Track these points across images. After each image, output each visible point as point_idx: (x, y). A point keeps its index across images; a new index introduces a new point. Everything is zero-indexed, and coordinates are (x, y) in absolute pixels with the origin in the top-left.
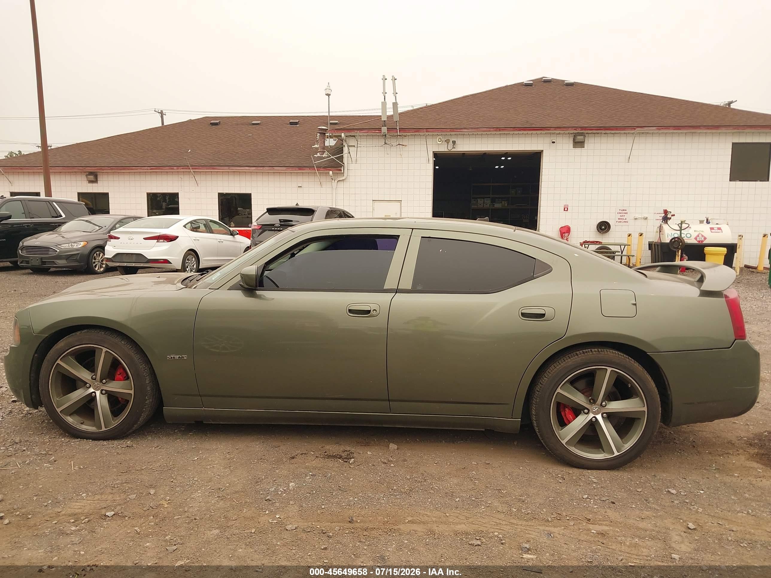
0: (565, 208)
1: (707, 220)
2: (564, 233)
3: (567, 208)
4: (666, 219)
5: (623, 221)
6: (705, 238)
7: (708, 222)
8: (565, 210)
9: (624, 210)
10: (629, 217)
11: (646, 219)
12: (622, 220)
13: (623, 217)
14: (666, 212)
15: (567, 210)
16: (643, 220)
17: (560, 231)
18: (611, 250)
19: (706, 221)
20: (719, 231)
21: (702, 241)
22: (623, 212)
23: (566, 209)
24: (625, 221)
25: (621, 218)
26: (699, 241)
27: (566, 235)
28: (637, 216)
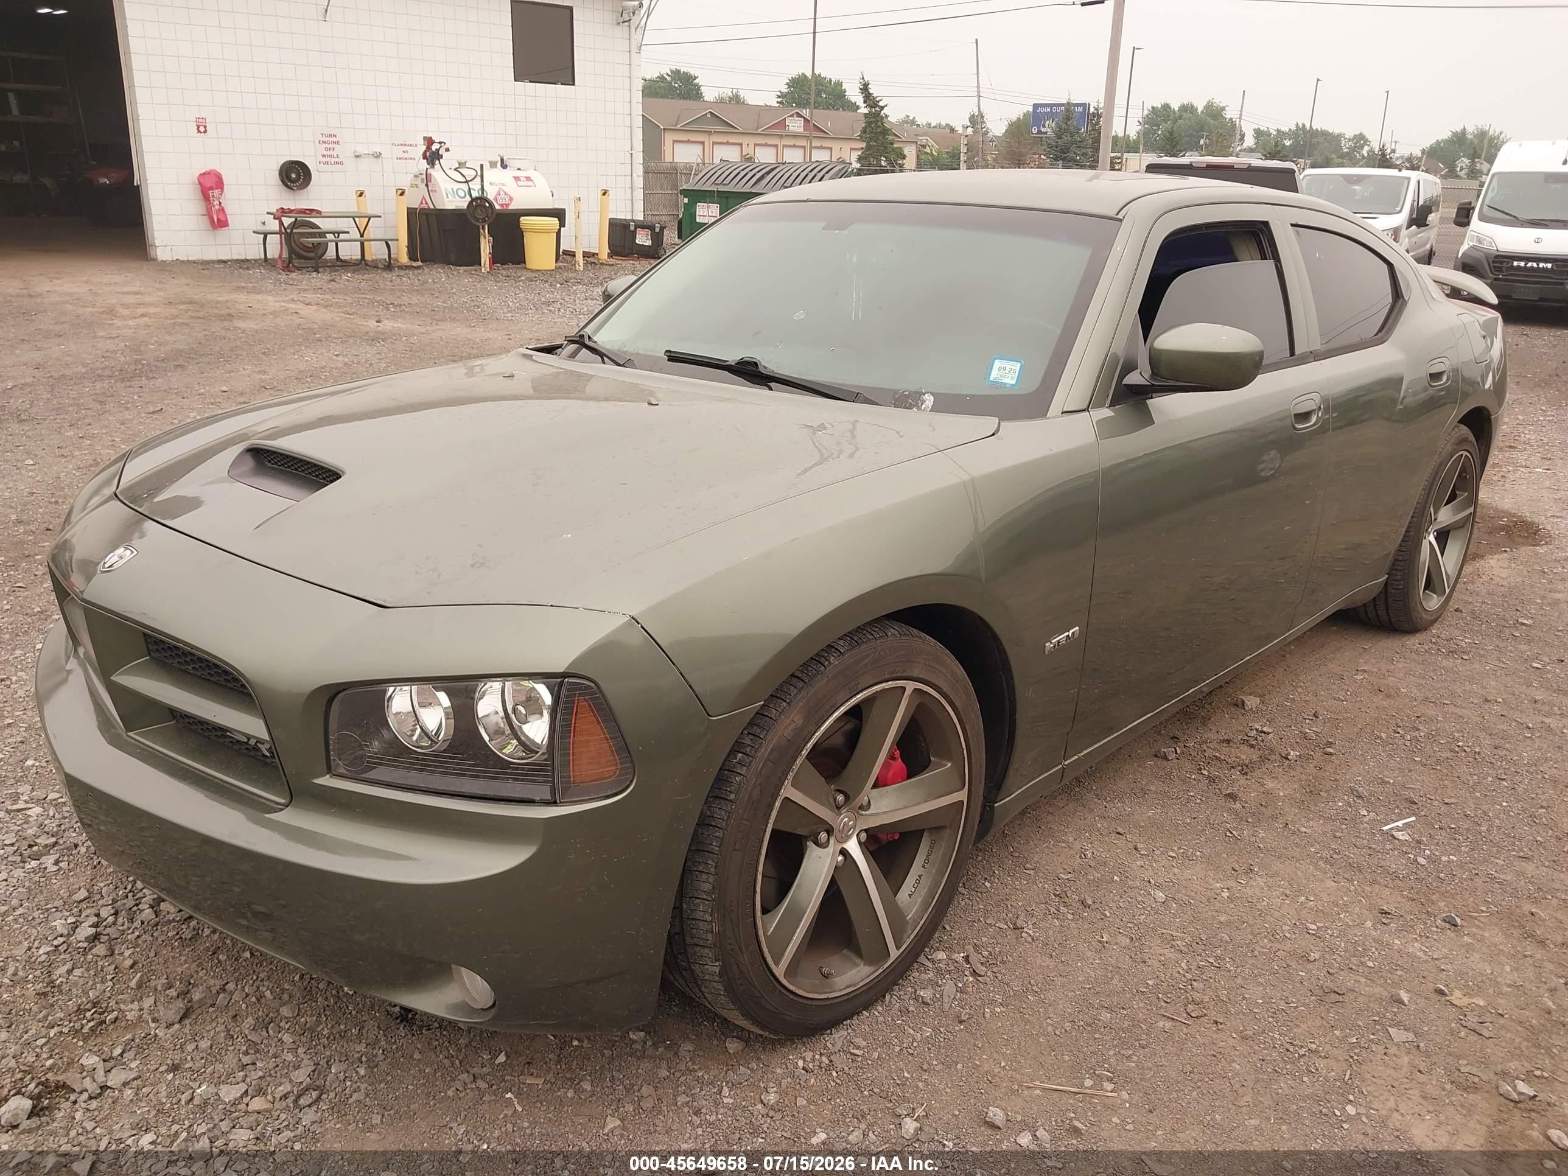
0: (198, 127)
1: (502, 160)
2: (211, 188)
3: (205, 127)
4: (432, 157)
5: (333, 160)
6: (511, 199)
7: (504, 166)
8: (199, 131)
9: (330, 135)
10: (344, 151)
11: (378, 156)
12: (331, 160)
13: (331, 153)
14: (429, 141)
15: (205, 132)
16: (372, 160)
17: (200, 183)
18: (319, 228)
19: (499, 164)
20: (530, 183)
22: (330, 140)
23: (202, 129)
24: (337, 160)
25: (328, 153)
26: (502, 205)
27: (216, 192)
28: (361, 150)
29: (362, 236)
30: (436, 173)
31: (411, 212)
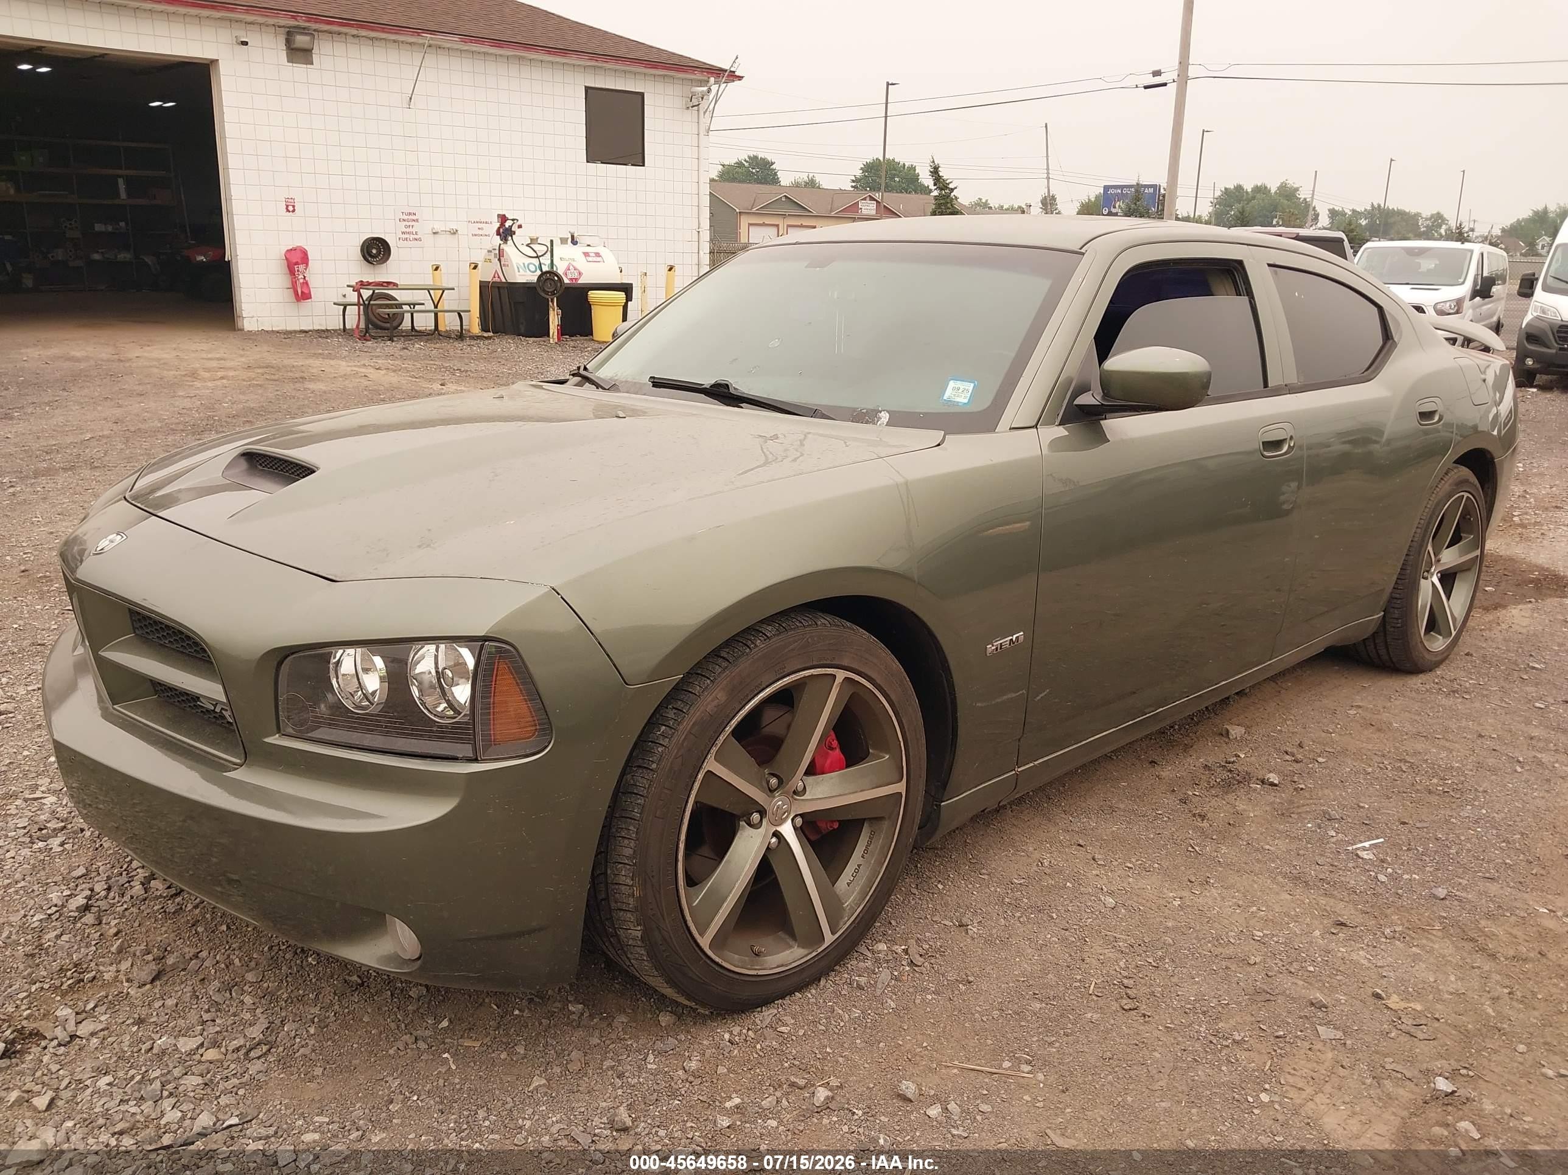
0: (287, 206)
1: (573, 237)
2: (297, 263)
3: (294, 206)
4: (506, 233)
5: (412, 237)
6: (580, 274)
7: (574, 242)
8: (288, 211)
9: (410, 214)
10: (423, 228)
11: (454, 233)
12: (410, 236)
13: (410, 230)
14: (503, 219)
15: (294, 211)
16: (449, 236)
17: (287, 259)
18: (396, 300)
19: (570, 240)
20: (599, 259)
21: (576, 279)
22: (410, 218)
23: (291, 208)
24: (416, 236)
25: (408, 230)
26: (571, 279)
27: (302, 267)
28: (438, 227)
29: (436, 307)
30: (509, 248)
31: (483, 286)
